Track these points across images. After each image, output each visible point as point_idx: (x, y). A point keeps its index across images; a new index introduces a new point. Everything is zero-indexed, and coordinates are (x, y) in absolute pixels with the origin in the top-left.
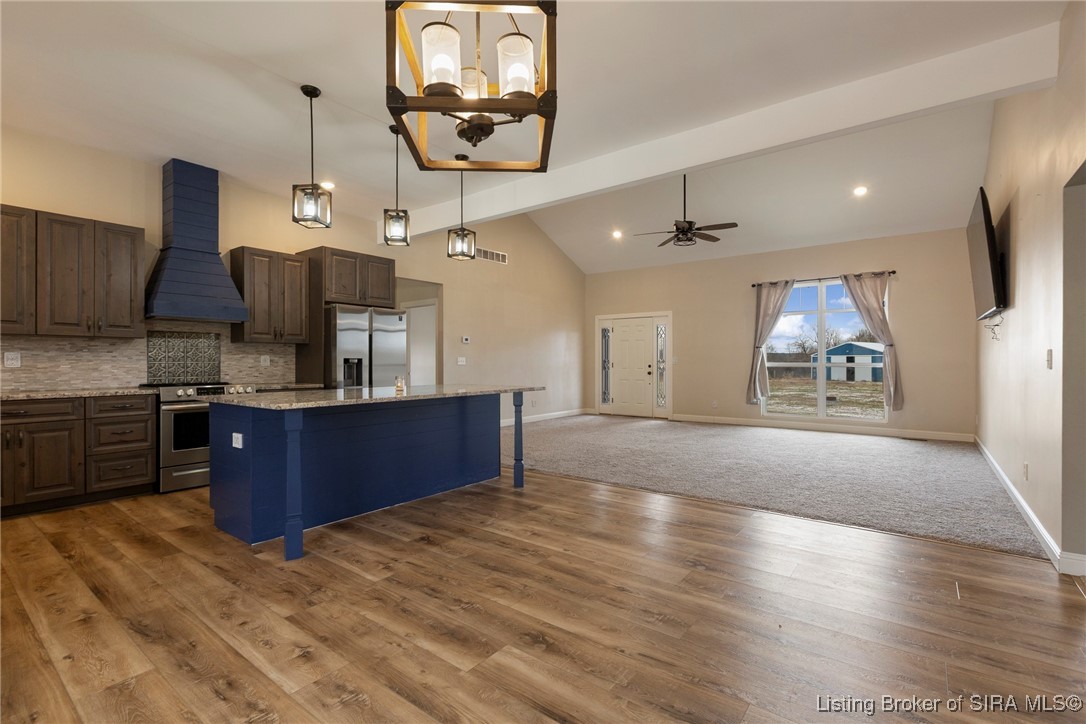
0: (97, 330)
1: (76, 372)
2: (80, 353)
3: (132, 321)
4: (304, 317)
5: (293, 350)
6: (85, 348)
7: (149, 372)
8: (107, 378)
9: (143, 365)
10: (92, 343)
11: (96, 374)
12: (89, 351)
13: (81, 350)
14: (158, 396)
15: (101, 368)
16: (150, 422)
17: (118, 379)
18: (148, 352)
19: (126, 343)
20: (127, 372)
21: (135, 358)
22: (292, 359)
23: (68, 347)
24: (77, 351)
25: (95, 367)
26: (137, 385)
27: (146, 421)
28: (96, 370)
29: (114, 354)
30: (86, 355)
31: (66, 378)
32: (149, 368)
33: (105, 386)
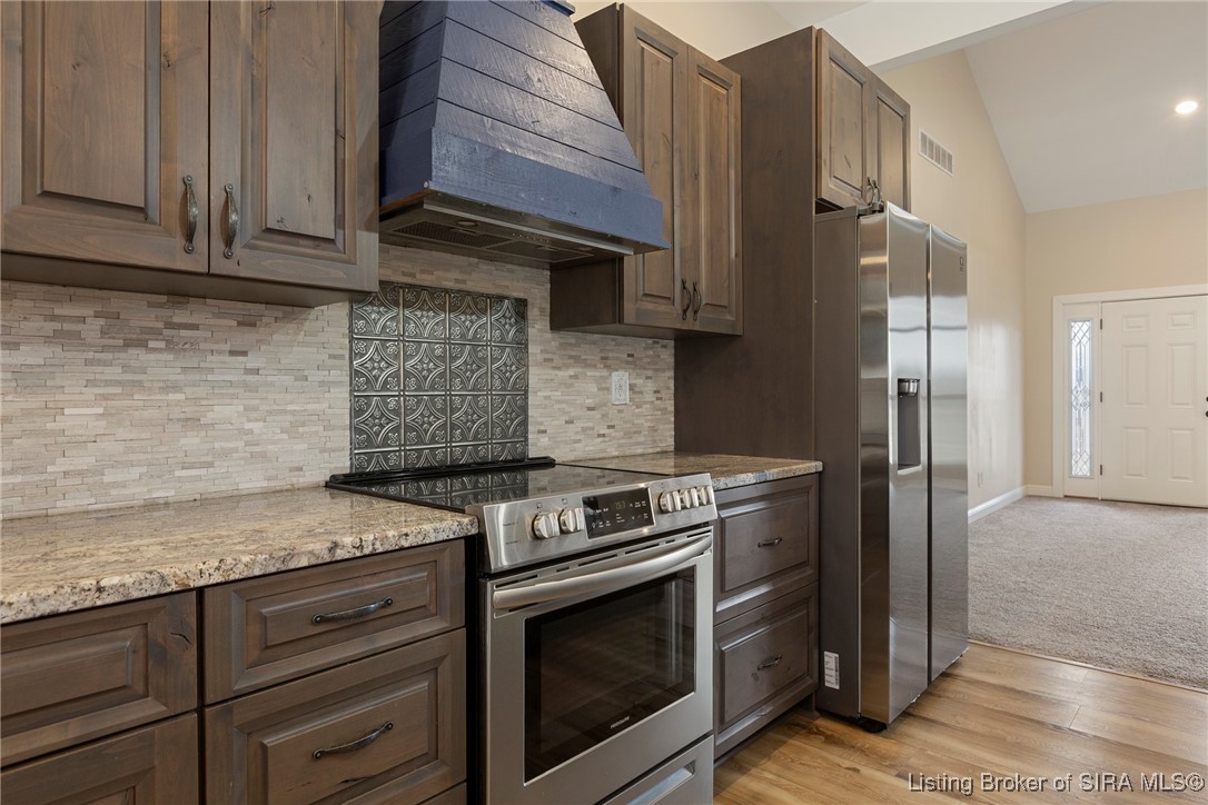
0: (218, 245)
1: (122, 433)
2: (137, 356)
3: (339, 222)
4: (733, 255)
5: (667, 356)
6: (156, 333)
7: (355, 429)
8: (226, 454)
9: (338, 403)
10: (180, 316)
11: (191, 441)
12: (170, 345)
13: (142, 344)
14: (475, 546)
15: (210, 417)
16: (445, 669)
17: (263, 455)
18: (353, 355)
19: (286, 318)
20: (292, 431)
21: (316, 376)
22: (667, 380)
23: (92, 329)
24: (128, 344)
25: (190, 411)
26: (325, 476)
27: (433, 668)
28: (191, 423)
29: (251, 361)
30: (157, 363)
31: (82, 460)
32: (356, 412)
33: (223, 487)
